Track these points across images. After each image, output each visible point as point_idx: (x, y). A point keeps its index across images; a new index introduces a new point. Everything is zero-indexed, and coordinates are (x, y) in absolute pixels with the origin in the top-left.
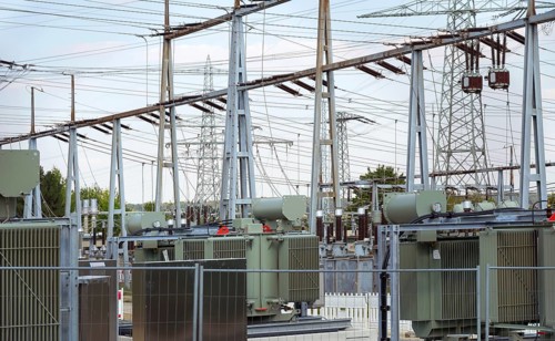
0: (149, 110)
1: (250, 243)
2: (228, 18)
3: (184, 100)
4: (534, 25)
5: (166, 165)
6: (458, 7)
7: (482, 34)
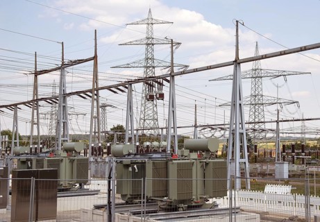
0: (29, 102)
1: (62, 160)
2: (59, 68)
3: (42, 99)
4: (173, 76)
5: (35, 124)
6: (148, 65)
7: (154, 79)
